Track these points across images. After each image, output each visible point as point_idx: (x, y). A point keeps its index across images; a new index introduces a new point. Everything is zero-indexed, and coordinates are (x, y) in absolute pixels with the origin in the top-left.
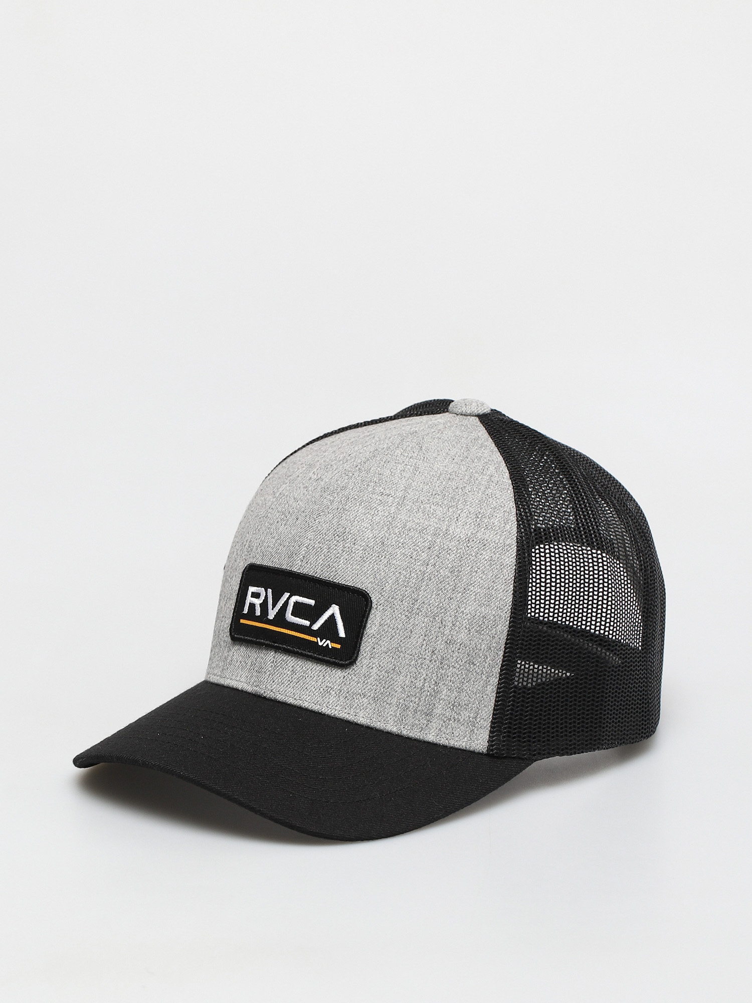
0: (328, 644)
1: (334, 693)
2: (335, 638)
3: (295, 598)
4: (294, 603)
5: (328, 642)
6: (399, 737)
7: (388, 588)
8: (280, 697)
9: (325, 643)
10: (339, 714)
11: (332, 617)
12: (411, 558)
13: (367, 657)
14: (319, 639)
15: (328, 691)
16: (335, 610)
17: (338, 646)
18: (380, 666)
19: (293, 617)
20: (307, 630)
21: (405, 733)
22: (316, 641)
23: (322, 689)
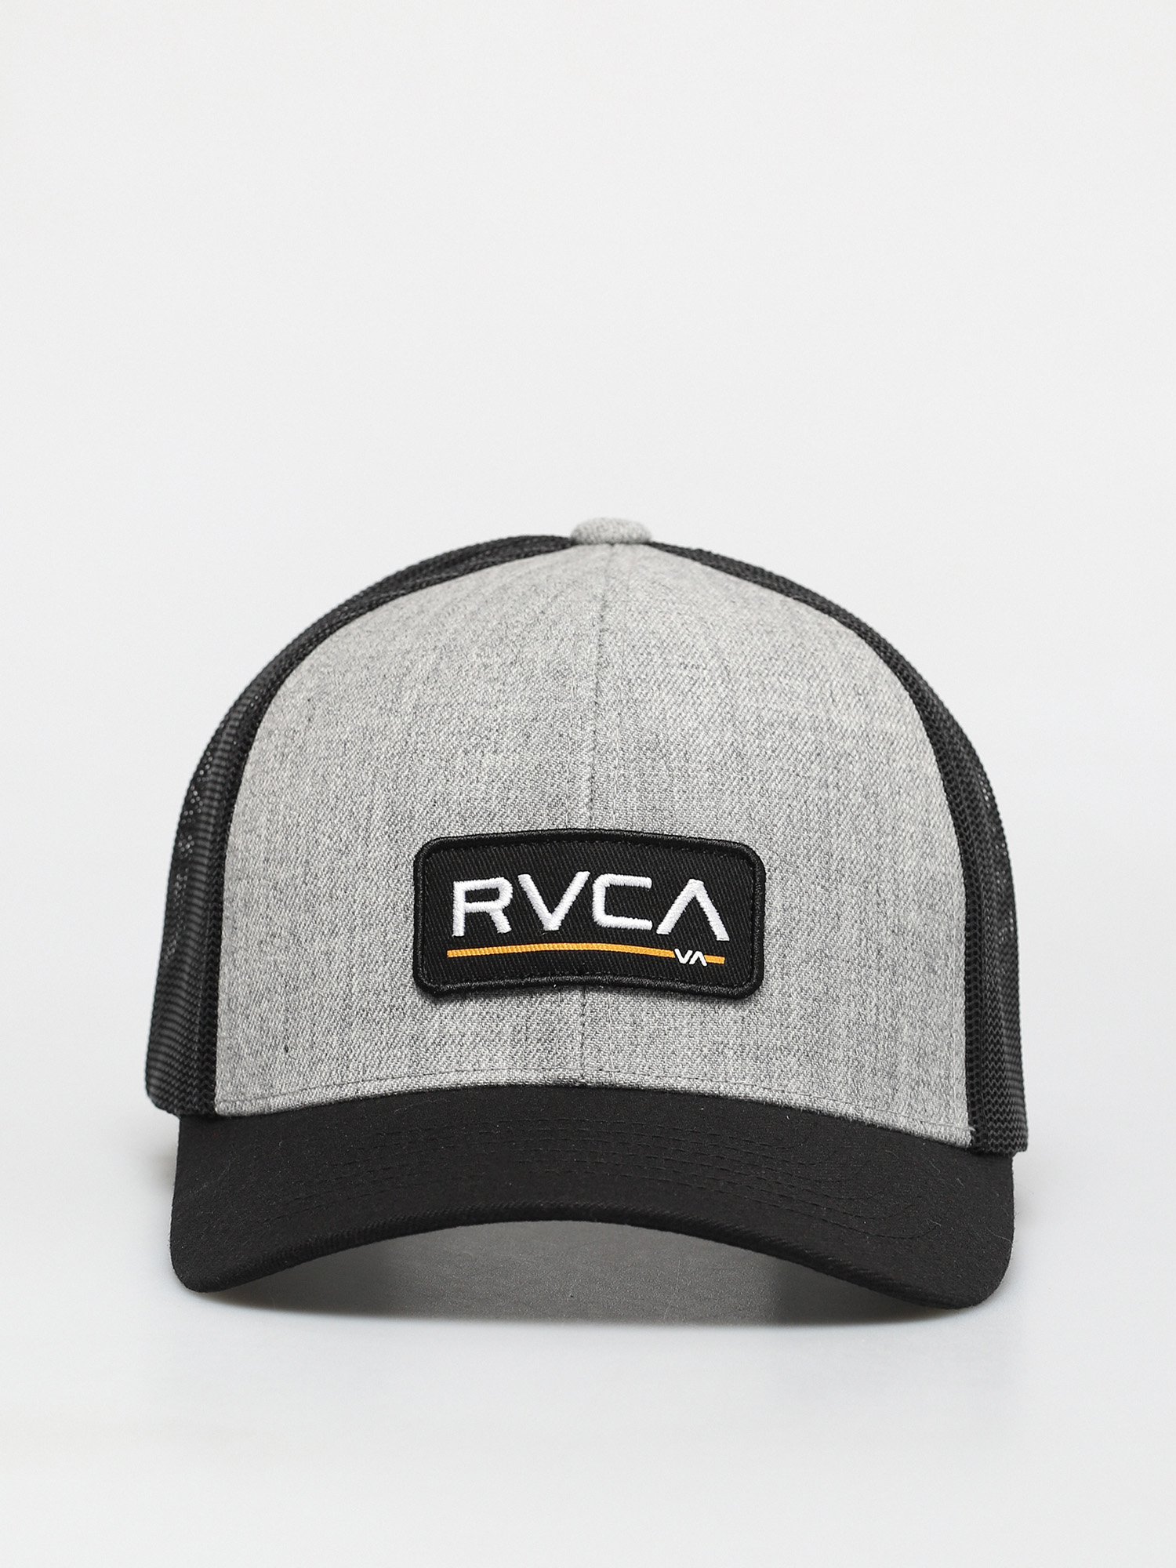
0: (699, 959)
1: (732, 1052)
2: (709, 944)
3: (603, 881)
4: (607, 888)
5: (698, 954)
6: (858, 1123)
7: (778, 836)
8: (623, 1078)
9: (691, 957)
10: (755, 1093)
11: (694, 903)
12: (798, 775)
13: (776, 976)
14: (677, 951)
15: (719, 1049)
16: (695, 889)
17: (720, 960)
18: (802, 989)
19: (611, 917)
20: (648, 938)
21: (867, 1115)
22: (673, 956)
23: (705, 1050)
